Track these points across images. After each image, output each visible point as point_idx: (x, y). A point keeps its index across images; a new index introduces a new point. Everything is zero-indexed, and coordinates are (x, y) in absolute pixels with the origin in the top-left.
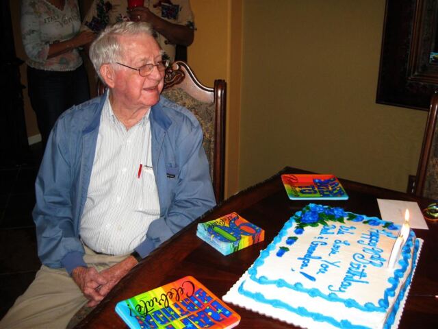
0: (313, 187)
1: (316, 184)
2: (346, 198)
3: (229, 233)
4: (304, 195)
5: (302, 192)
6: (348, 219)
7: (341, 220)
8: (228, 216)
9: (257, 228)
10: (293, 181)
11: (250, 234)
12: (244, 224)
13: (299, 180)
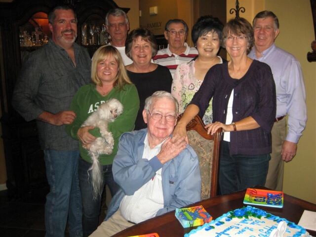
0: (265, 198)
1: (268, 196)
2: (281, 207)
3: (191, 216)
4: (255, 202)
5: (255, 200)
6: (265, 218)
7: (259, 217)
8: (196, 207)
9: (209, 216)
10: (254, 193)
11: (203, 218)
12: (203, 213)
13: (258, 193)
